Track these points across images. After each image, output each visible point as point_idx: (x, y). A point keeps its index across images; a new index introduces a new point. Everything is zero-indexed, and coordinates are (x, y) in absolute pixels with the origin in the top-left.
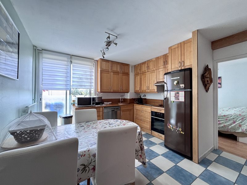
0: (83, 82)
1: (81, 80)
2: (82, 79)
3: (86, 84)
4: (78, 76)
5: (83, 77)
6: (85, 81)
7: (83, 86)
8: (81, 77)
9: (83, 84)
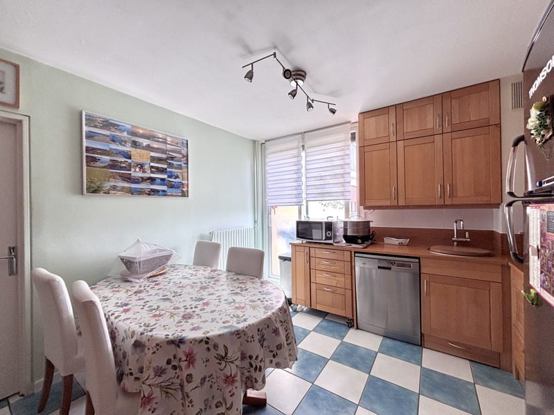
0: (326, 186)
1: (322, 182)
2: (324, 178)
3: (333, 190)
4: (317, 174)
5: (327, 173)
6: (331, 181)
7: (326, 195)
8: (323, 174)
9: (328, 190)
